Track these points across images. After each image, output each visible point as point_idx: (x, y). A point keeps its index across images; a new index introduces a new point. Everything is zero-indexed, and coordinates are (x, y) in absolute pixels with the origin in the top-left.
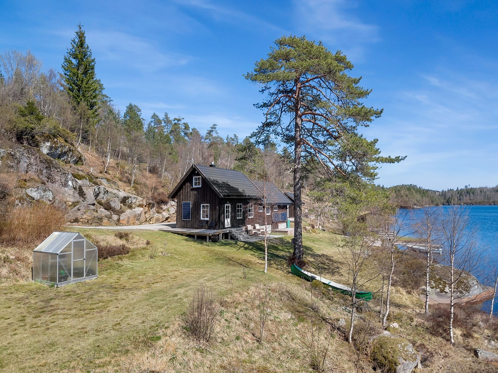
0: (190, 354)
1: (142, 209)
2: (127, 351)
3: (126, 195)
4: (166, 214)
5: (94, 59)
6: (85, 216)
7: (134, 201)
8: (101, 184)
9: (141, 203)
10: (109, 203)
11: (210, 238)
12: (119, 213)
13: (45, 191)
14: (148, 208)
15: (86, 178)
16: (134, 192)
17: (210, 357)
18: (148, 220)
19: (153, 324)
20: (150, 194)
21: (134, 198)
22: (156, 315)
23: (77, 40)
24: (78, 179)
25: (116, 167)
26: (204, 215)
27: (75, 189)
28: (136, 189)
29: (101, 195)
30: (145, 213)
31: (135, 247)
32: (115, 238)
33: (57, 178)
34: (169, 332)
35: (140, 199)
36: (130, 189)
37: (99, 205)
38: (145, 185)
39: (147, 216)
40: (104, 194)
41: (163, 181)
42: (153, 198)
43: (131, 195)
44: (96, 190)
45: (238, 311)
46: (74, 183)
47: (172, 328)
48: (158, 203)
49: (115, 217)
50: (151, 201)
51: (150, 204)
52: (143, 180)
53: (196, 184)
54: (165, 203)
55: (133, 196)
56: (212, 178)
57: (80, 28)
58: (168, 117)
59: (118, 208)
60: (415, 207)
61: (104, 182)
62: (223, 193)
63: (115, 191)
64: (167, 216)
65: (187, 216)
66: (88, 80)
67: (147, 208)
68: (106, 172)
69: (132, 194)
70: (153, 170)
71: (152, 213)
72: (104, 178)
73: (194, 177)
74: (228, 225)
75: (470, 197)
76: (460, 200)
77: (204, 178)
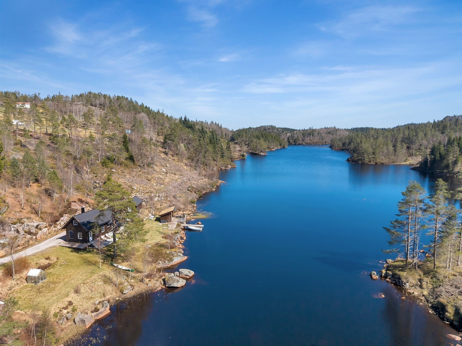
0: (76, 297)
1: (46, 228)
2: (63, 298)
3: (37, 224)
4: (59, 226)
6: (22, 242)
7: (42, 226)
8: (25, 222)
9: (46, 225)
10: (30, 231)
11: (82, 249)
12: (36, 234)
13: (6, 239)
15: (18, 223)
17: (80, 297)
19: (67, 292)
20: (50, 219)
22: (67, 290)
24: (15, 225)
26: (79, 236)
27: (15, 231)
28: (42, 218)
30: (48, 230)
31: (53, 262)
32: (45, 260)
33: (7, 229)
34: (71, 293)
35: (45, 223)
36: (39, 219)
37: (26, 234)
39: (49, 231)
40: (27, 227)
42: (52, 220)
44: (23, 226)
45: (88, 285)
46: (14, 228)
47: (72, 292)
48: (54, 223)
49: (34, 237)
50: (51, 223)
51: (50, 225)
53: (75, 224)
54: (58, 220)
56: (81, 222)
59: (34, 232)
60: (261, 154)
62: (87, 229)
63: (32, 224)
64: (60, 228)
65: (72, 237)
67: (49, 227)
69: (40, 222)
71: (52, 228)
72: (25, 219)
73: (74, 221)
74: (91, 240)
75: (310, 138)
76: (303, 140)
77: (78, 222)
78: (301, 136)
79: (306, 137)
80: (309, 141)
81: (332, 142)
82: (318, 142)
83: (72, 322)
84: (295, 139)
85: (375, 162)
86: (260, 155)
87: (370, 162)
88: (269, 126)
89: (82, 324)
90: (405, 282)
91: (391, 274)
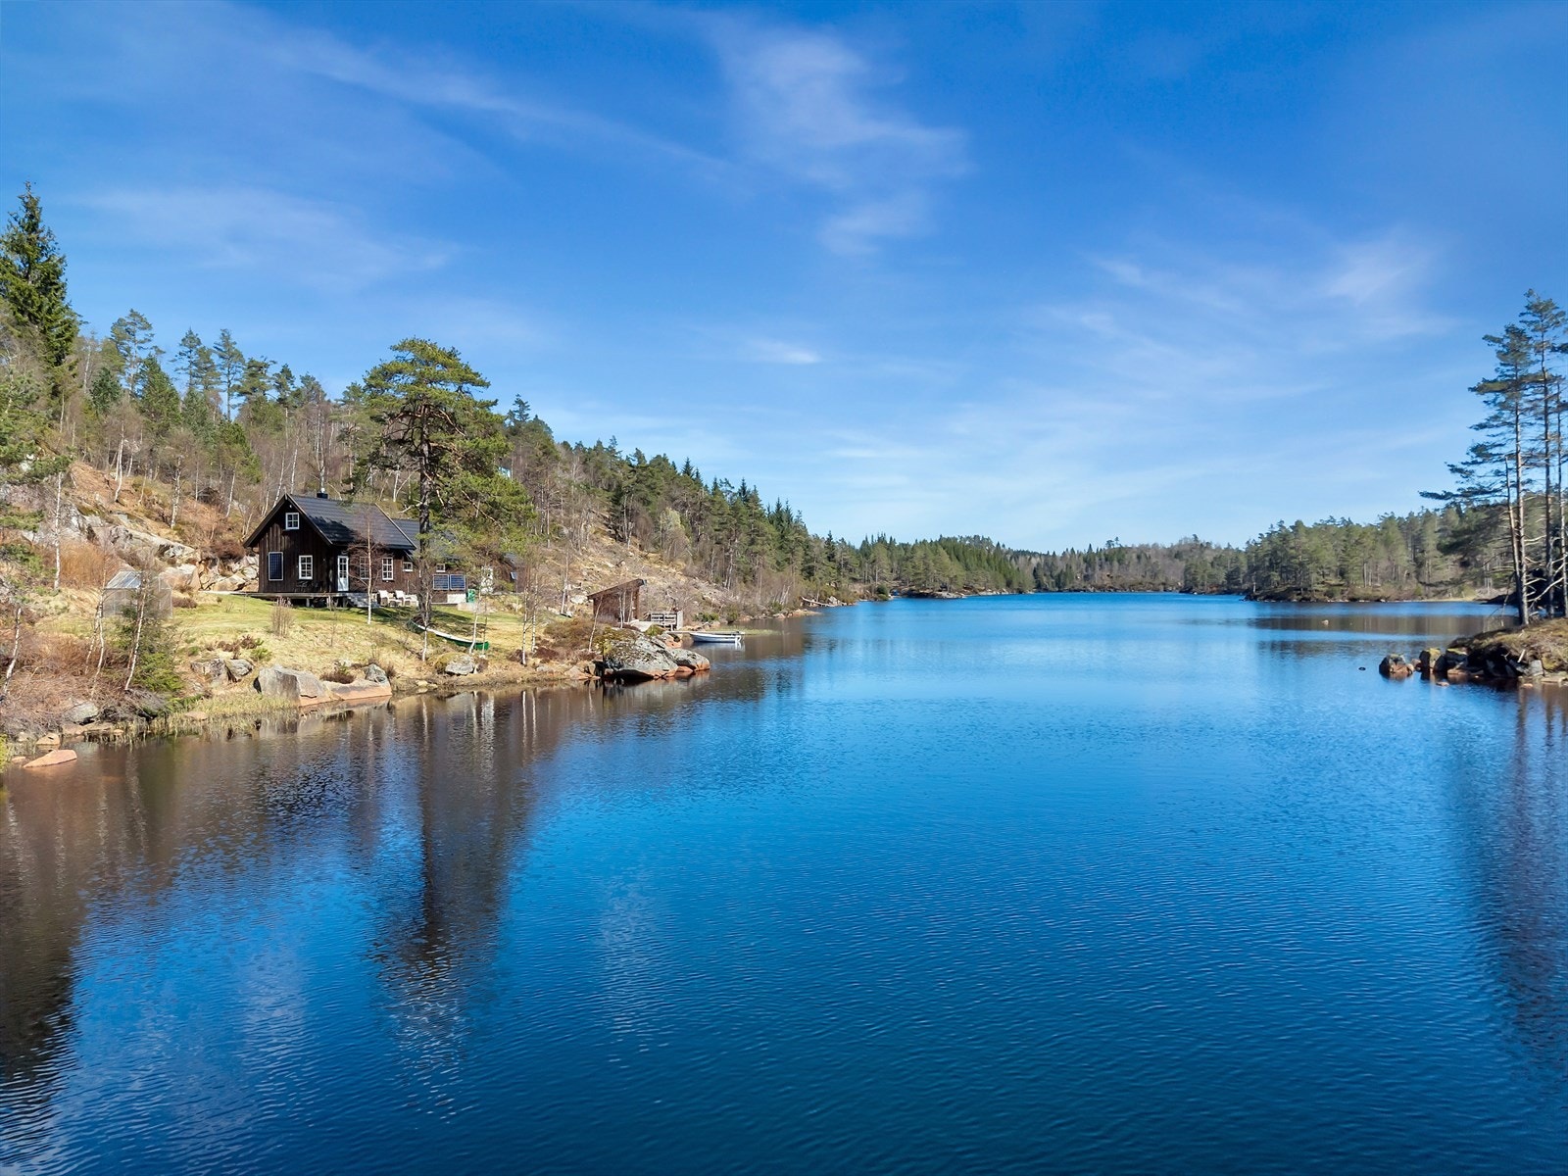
1: (193, 567)
3: (164, 542)
4: (238, 579)
5: (64, 257)
7: (179, 553)
8: (119, 523)
9: (191, 557)
10: (135, 554)
11: (312, 602)
14: (205, 565)
15: (94, 513)
16: (178, 538)
17: (286, 643)
18: (205, 587)
20: (207, 543)
21: (179, 548)
23: (22, 215)
24: (84, 514)
25: (133, 491)
26: (304, 570)
27: (82, 529)
28: (181, 533)
29: (120, 541)
30: (200, 575)
31: (202, 603)
35: (189, 549)
36: (170, 533)
37: (119, 558)
38: (196, 526)
39: (204, 579)
40: (126, 539)
41: (230, 519)
42: (214, 549)
43: (173, 543)
44: (113, 532)
46: (81, 521)
48: (221, 558)
50: (210, 555)
51: (208, 559)
52: (190, 517)
53: (291, 524)
54: (237, 558)
55: (176, 544)
56: (314, 516)
57: (29, 188)
58: (231, 341)
59: (150, 563)
61: (124, 519)
62: (333, 537)
63: (143, 535)
64: (241, 582)
65: (277, 574)
66: (53, 304)
67: (202, 566)
68: (117, 501)
69: (174, 541)
70: (208, 497)
71: (212, 575)
72: (123, 513)
73: (287, 514)
74: (342, 587)
75: (1111, 571)
76: (1086, 578)
77: (302, 516)
78: (1078, 565)
79: (1097, 567)
80: (1107, 582)
81: (1189, 573)
82: (1140, 584)
83: (248, 687)
84: (1059, 576)
85: (1350, 596)
86: (941, 598)
87: (1330, 597)
88: (968, 538)
89: (285, 694)
90: (1524, 659)
91: (1464, 653)
